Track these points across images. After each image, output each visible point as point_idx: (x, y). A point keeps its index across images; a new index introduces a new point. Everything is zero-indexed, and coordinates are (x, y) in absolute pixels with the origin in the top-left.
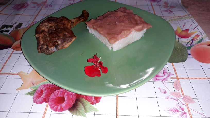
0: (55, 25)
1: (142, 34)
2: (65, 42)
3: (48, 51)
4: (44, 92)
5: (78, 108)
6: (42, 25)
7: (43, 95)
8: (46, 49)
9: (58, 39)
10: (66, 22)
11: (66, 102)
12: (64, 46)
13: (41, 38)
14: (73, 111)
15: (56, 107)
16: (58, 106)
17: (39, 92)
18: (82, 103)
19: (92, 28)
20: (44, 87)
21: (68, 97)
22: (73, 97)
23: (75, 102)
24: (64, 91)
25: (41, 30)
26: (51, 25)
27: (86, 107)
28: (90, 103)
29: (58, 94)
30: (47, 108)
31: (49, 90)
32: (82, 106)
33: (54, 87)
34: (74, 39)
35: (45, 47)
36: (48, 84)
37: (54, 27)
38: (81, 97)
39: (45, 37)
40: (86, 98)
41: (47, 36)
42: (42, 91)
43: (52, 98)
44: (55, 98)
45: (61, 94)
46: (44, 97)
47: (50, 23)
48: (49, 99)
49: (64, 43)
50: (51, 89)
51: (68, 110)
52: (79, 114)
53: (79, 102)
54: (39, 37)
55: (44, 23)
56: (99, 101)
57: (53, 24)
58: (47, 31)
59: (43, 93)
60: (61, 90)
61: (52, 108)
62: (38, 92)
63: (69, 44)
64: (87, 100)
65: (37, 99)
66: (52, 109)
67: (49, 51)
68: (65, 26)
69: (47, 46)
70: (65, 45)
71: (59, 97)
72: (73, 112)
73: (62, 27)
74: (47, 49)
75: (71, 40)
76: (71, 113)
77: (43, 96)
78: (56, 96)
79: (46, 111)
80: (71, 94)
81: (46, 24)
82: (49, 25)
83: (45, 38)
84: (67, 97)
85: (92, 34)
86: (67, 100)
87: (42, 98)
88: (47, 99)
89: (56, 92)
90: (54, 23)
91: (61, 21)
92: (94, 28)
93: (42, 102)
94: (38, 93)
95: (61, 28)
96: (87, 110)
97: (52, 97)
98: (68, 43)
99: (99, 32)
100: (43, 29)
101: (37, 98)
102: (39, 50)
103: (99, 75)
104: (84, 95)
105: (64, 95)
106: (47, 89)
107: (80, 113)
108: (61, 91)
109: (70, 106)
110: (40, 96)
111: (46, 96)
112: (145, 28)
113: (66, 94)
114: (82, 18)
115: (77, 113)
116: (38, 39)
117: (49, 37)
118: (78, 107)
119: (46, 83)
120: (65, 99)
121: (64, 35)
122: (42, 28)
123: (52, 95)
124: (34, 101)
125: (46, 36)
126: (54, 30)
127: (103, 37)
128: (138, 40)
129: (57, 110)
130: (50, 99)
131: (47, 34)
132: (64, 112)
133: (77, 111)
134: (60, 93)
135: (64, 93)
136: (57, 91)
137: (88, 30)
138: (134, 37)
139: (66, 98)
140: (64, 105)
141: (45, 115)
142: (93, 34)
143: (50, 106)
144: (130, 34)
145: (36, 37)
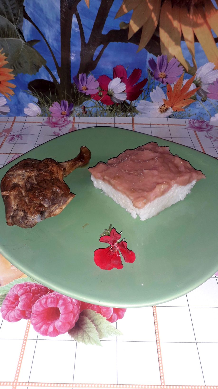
0: (36, 175)
1: (188, 190)
2: (56, 205)
3: (26, 221)
4: (20, 299)
5: (85, 330)
6: (13, 174)
7: (19, 304)
8: (22, 218)
9: (44, 200)
10: (54, 169)
11: (62, 317)
12: (53, 211)
13: (11, 197)
14: (77, 334)
15: (44, 327)
16: (48, 325)
17: (12, 299)
18: (93, 319)
19: (100, 178)
20: (20, 288)
21: (66, 309)
22: (73, 307)
23: (80, 317)
24: (56, 296)
25: (11, 184)
26: (29, 175)
27: (100, 327)
28: (107, 320)
29: (46, 303)
30: (28, 330)
31: (29, 295)
32: (92, 325)
33: (38, 289)
34: (70, 199)
35: (22, 214)
36: (26, 284)
37: (34, 178)
38: (89, 308)
39: (21, 195)
40: (99, 309)
41: (24, 194)
42: (16, 298)
43: (36, 311)
44: (42, 311)
45: (51, 302)
46: (22, 309)
47: (26, 171)
48: (31, 312)
49: (53, 207)
50: (34, 294)
51: (67, 333)
52: (89, 341)
53: (86, 318)
54: (8, 197)
55: (16, 171)
56: (123, 316)
57: (32, 172)
58: (22, 185)
59: (19, 302)
60: (52, 295)
61: (38, 329)
62: (8, 298)
63: (61, 207)
64: (100, 315)
65: (9, 312)
66: (38, 332)
67: (29, 221)
68: (53, 176)
69: (25, 212)
70: (56, 210)
71: (49, 308)
72: (77, 337)
73: (49, 178)
74: (25, 217)
75: (66, 202)
76: (73, 339)
77: (20, 306)
78: (43, 306)
79: (27, 335)
80: (71, 303)
81: (20, 172)
82: (26, 174)
83: (20, 197)
84: (63, 307)
85: (99, 189)
86: (64, 314)
87: (18, 309)
88: (27, 312)
89: (43, 299)
90: (34, 171)
91: (46, 168)
92: (104, 180)
93: (18, 318)
94: (9, 301)
95: (48, 180)
96: (103, 332)
97: (36, 308)
98: (59, 206)
99: (114, 187)
100: (16, 181)
101: (9, 310)
102: (10, 220)
103: (120, 266)
104: (94, 305)
105: (57, 305)
106: (26, 292)
107: (90, 339)
108: (52, 297)
109: (71, 326)
110: (14, 305)
111: (24, 306)
112: (193, 179)
113: (61, 302)
114: (81, 161)
115: (85, 337)
116: (6, 199)
117: (28, 196)
118: (85, 326)
119: (22, 282)
120: (61, 312)
121: (54, 192)
122: (14, 180)
123: (35, 304)
124: (4, 317)
125: (22, 193)
126: (34, 184)
127: (122, 196)
128: (182, 200)
129: (48, 333)
130: (33, 312)
131: (23, 191)
132: (60, 337)
133: (85, 335)
134: (49, 300)
135: (58, 301)
136: (45, 296)
137: (92, 182)
138: (175, 194)
139: (61, 310)
140: (60, 323)
141: (25, 343)
142: (101, 190)
143: (35, 325)
144: (170, 191)
145: (3, 196)
